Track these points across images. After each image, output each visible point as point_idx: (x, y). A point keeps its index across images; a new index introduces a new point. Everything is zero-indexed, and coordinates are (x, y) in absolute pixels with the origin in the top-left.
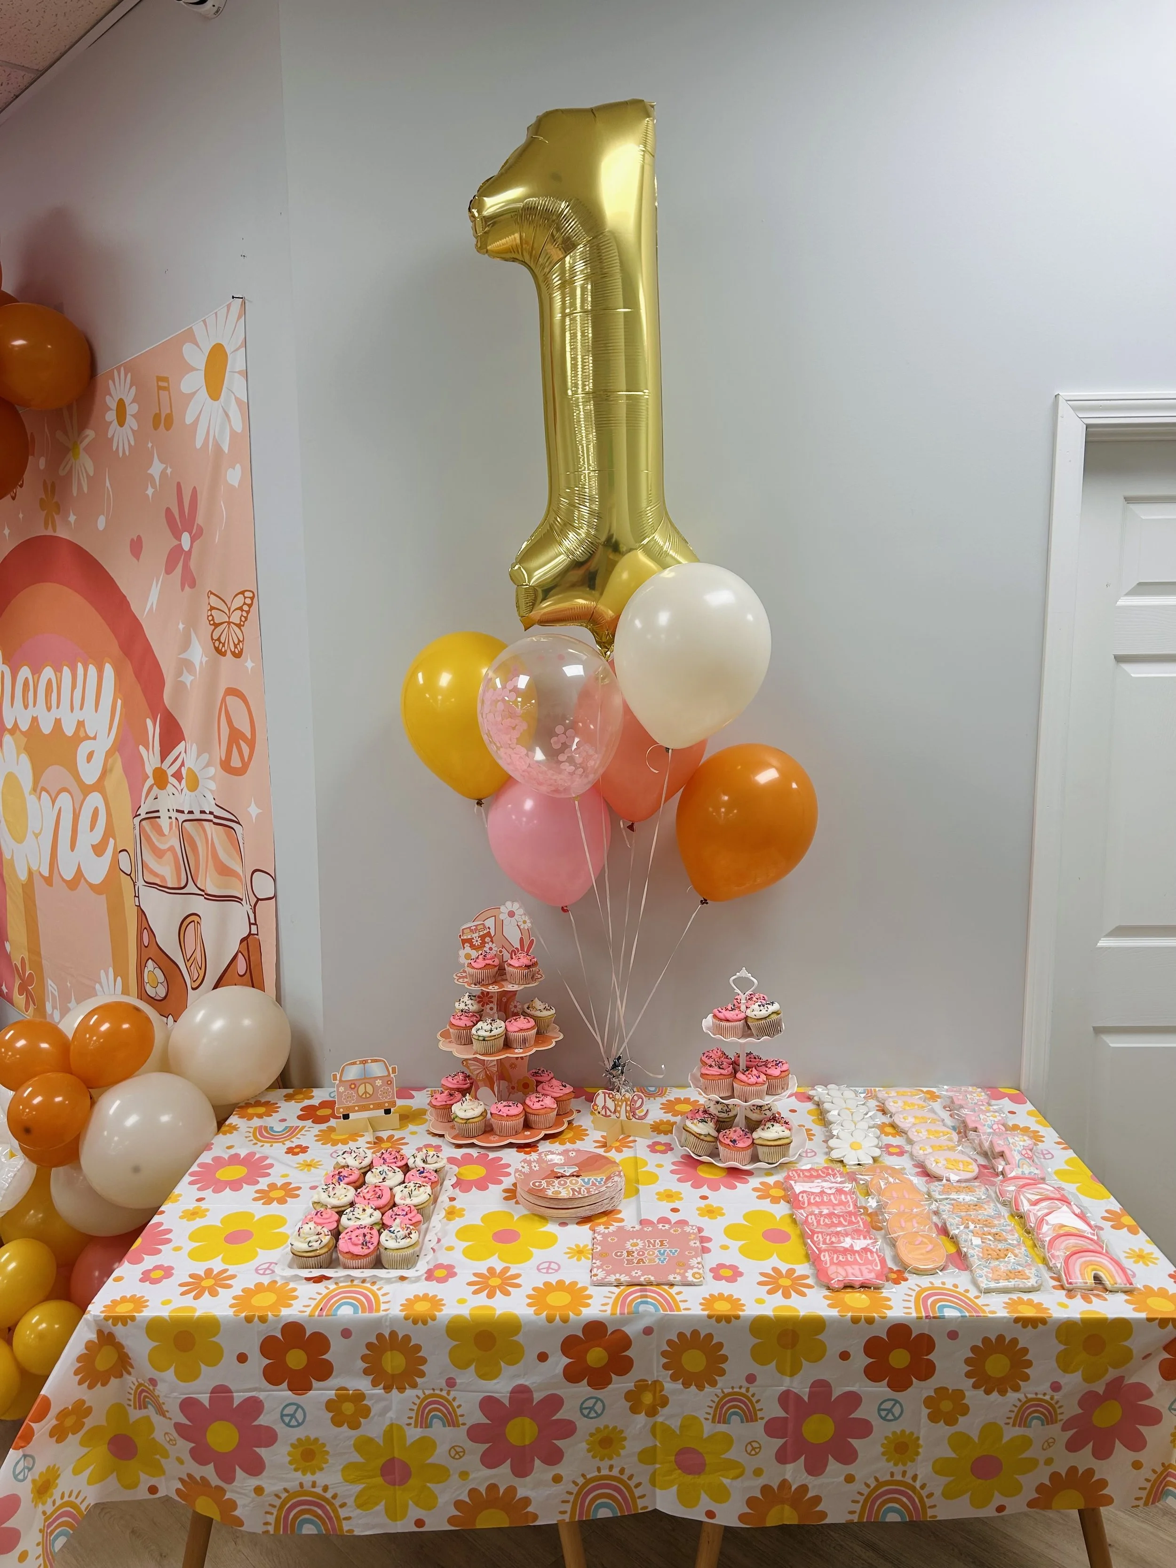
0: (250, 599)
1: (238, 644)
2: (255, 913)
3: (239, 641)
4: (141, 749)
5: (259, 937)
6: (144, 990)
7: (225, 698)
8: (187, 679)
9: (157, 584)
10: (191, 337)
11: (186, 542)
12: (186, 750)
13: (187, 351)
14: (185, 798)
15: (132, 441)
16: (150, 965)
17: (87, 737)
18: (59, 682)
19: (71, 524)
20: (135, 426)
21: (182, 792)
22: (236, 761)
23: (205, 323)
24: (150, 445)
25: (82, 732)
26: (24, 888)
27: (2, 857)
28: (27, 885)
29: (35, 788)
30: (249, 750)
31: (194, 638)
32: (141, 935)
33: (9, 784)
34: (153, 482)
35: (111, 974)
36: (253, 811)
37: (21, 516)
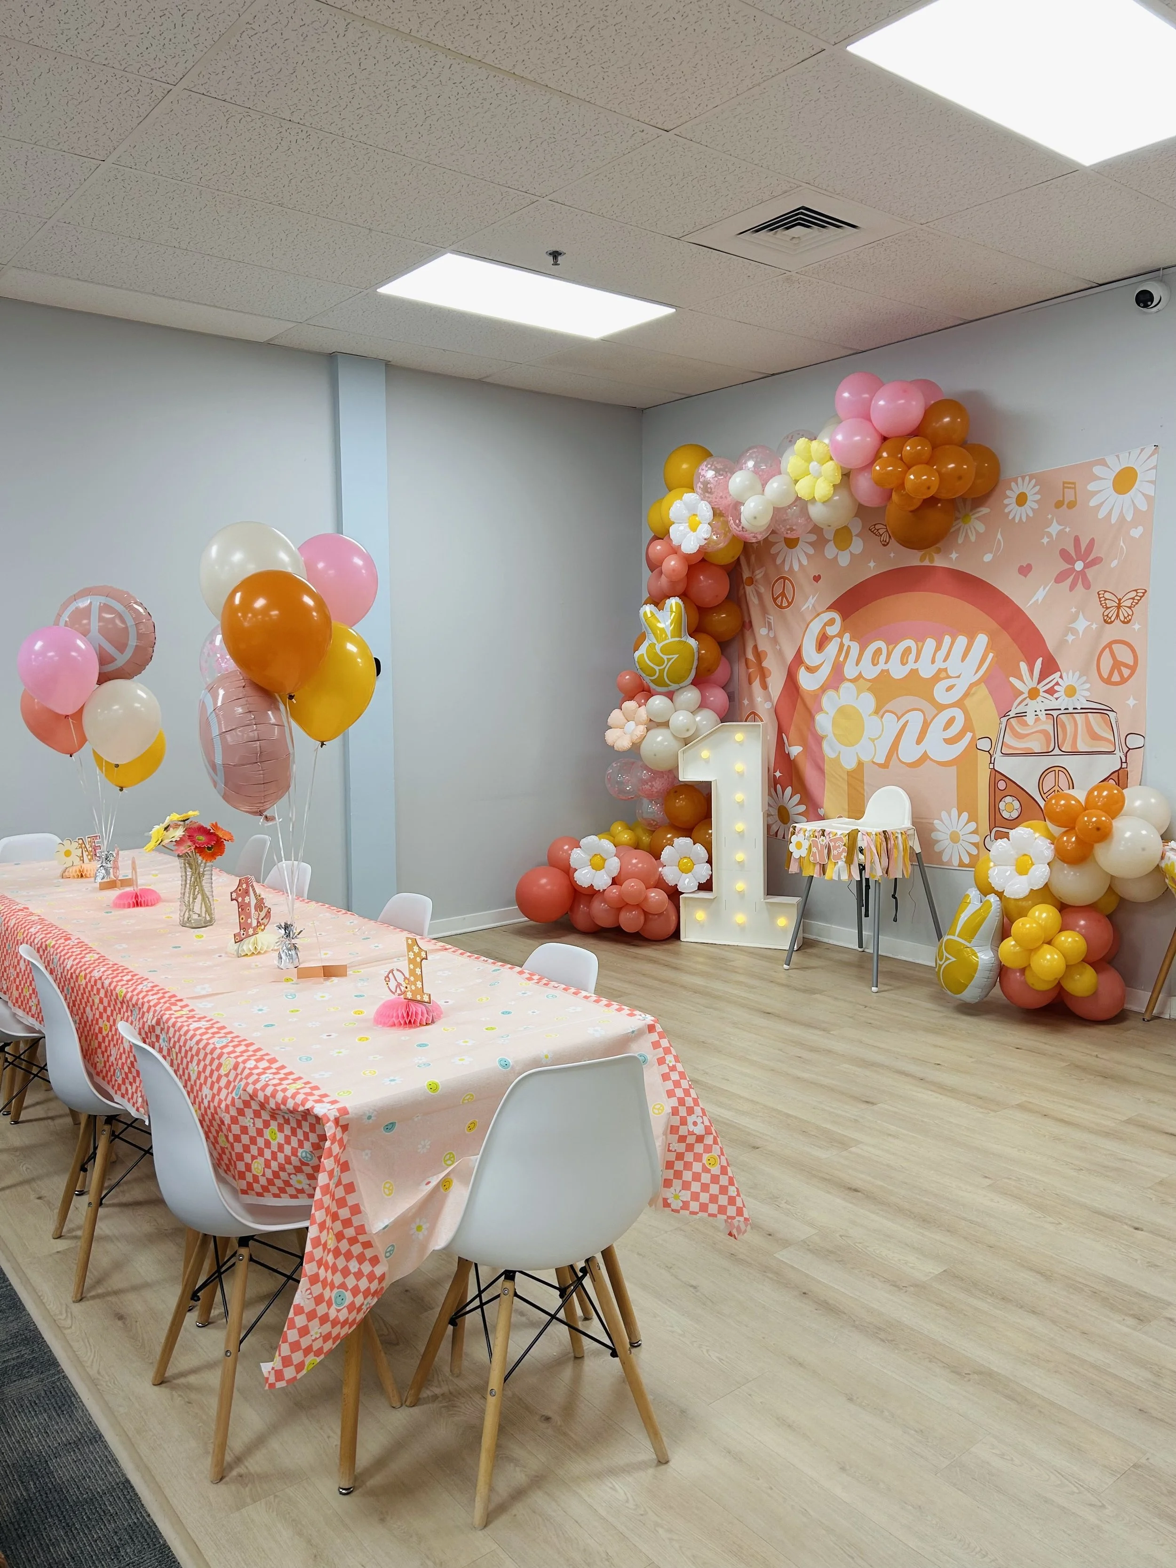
0: (1140, 595)
1: (1128, 617)
2: (1126, 757)
3: (1129, 615)
4: (1011, 679)
5: (1128, 769)
6: (998, 815)
7: (1109, 646)
8: (1070, 638)
9: (1044, 589)
10: (1103, 463)
11: (1079, 566)
12: (1061, 677)
13: (1097, 470)
14: (1062, 702)
15: (1031, 515)
16: (1008, 799)
17: (949, 677)
18: (920, 648)
19: (951, 559)
20: (1035, 506)
21: (1057, 699)
22: (1116, 678)
23: (1118, 456)
24: (1050, 516)
25: (943, 675)
26: (849, 773)
27: (823, 757)
28: (854, 771)
29: (876, 712)
30: (1130, 671)
31: (1081, 616)
32: (996, 785)
33: (843, 712)
34: (1049, 535)
35: (954, 812)
36: (1131, 702)
37: (892, 555)
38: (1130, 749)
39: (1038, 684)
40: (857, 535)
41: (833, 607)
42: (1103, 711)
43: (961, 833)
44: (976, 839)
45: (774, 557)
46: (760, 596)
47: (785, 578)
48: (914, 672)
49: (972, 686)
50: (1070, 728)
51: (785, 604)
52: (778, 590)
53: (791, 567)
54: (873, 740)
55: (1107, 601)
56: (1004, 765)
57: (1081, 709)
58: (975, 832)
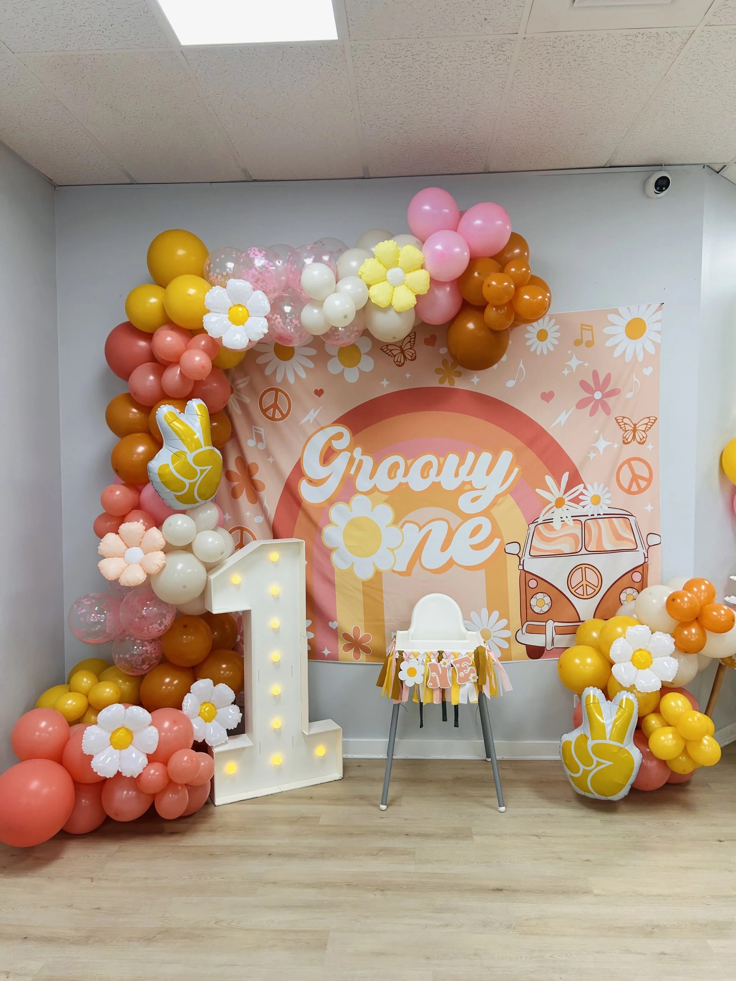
0: (652, 421)
1: (643, 438)
2: (648, 553)
3: (643, 437)
4: (537, 490)
5: (649, 563)
6: (529, 611)
7: (628, 462)
8: (592, 455)
9: (566, 413)
10: (616, 312)
11: (598, 395)
12: (585, 488)
13: (612, 317)
14: (590, 509)
15: (552, 349)
16: (540, 596)
17: (473, 489)
18: (441, 462)
19: (473, 383)
20: (556, 342)
21: (584, 507)
22: (634, 488)
23: (629, 309)
24: (569, 352)
25: (467, 487)
26: (364, 584)
27: (332, 570)
28: (370, 581)
29: (395, 522)
30: (646, 483)
31: (601, 437)
32: (526, 584)
33: (354, 523)
34: (570, 368)
35: (485, 611)
36: (649, 508)
37: (408, 375)
38: (650, 546)
39: (564, 494)
40: (367, 354)
41: (341, 421)
42: (625, 516)
43: (492, 631)
44: (508, 634)
45: (261, 368)
46: (244, 407)
47: (277, 390)
48: (436, 486)
49: (498, 497)
50: (594, 531)
51: (278, 415)
52: (268, 400)
53: (285, 379)
54: (392, 550)
55: (626, 426)
56: (532, 566)
57: (604, 514)
58: (507, 628)
